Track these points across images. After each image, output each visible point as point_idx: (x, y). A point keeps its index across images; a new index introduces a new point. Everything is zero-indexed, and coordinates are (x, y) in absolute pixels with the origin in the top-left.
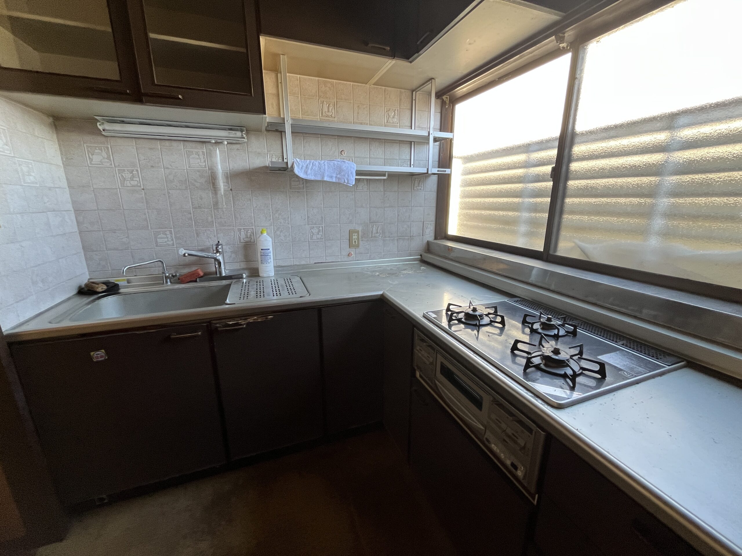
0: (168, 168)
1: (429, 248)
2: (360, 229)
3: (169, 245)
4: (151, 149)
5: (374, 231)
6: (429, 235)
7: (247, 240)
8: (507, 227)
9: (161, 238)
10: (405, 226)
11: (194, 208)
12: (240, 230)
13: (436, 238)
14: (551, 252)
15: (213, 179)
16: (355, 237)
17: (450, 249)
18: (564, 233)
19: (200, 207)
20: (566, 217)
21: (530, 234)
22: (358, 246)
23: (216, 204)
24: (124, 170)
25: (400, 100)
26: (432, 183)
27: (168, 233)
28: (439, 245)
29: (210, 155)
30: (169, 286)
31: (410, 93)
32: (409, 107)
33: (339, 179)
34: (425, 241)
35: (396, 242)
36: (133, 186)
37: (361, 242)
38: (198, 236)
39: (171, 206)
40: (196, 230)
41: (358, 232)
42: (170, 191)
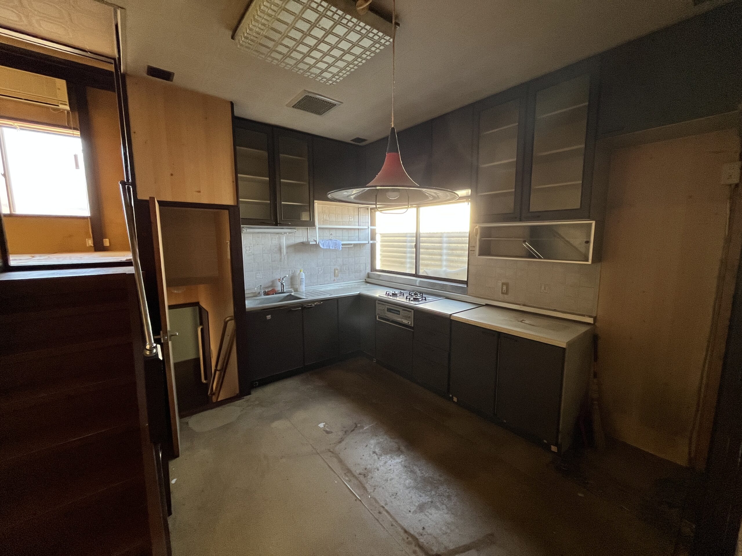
0: (263, 245)
1: (369, 276)
2: (339, 268)
3: (261, 278)
4: (258, 237)
5: (345, 269)
6: (368, 270)
7: (292, 275)
8: (402, 265)
9: (258, 275)
10: (358, 266)
11: (272, 261)
12: (289, 270)
13: (371, 271)
14: (418, 274)
15: (280, 249)
16: (337, 272)
17: (379, 275)
18: (421, 267)
19: (274, 261)
20: (421, 261)
21: (411, 268)
22: (338, 276)
23: (281, 259)
24: (247, 247)
25: (354, 212)
26: (369, 246)
27: (261, 273)
28: (374, 274)
29: (280, 238)
30: (264, 297)
31: (358, 209)
32: (358, 214)
33: (335, 248)
34: (367, 273)
35: (354, 273)
36: (249, 253)
37: (339, 274)
38: (272, 274)
39: (263, 261)
40: (272, 271)
41: (338, 270)
42: (264, 255)
